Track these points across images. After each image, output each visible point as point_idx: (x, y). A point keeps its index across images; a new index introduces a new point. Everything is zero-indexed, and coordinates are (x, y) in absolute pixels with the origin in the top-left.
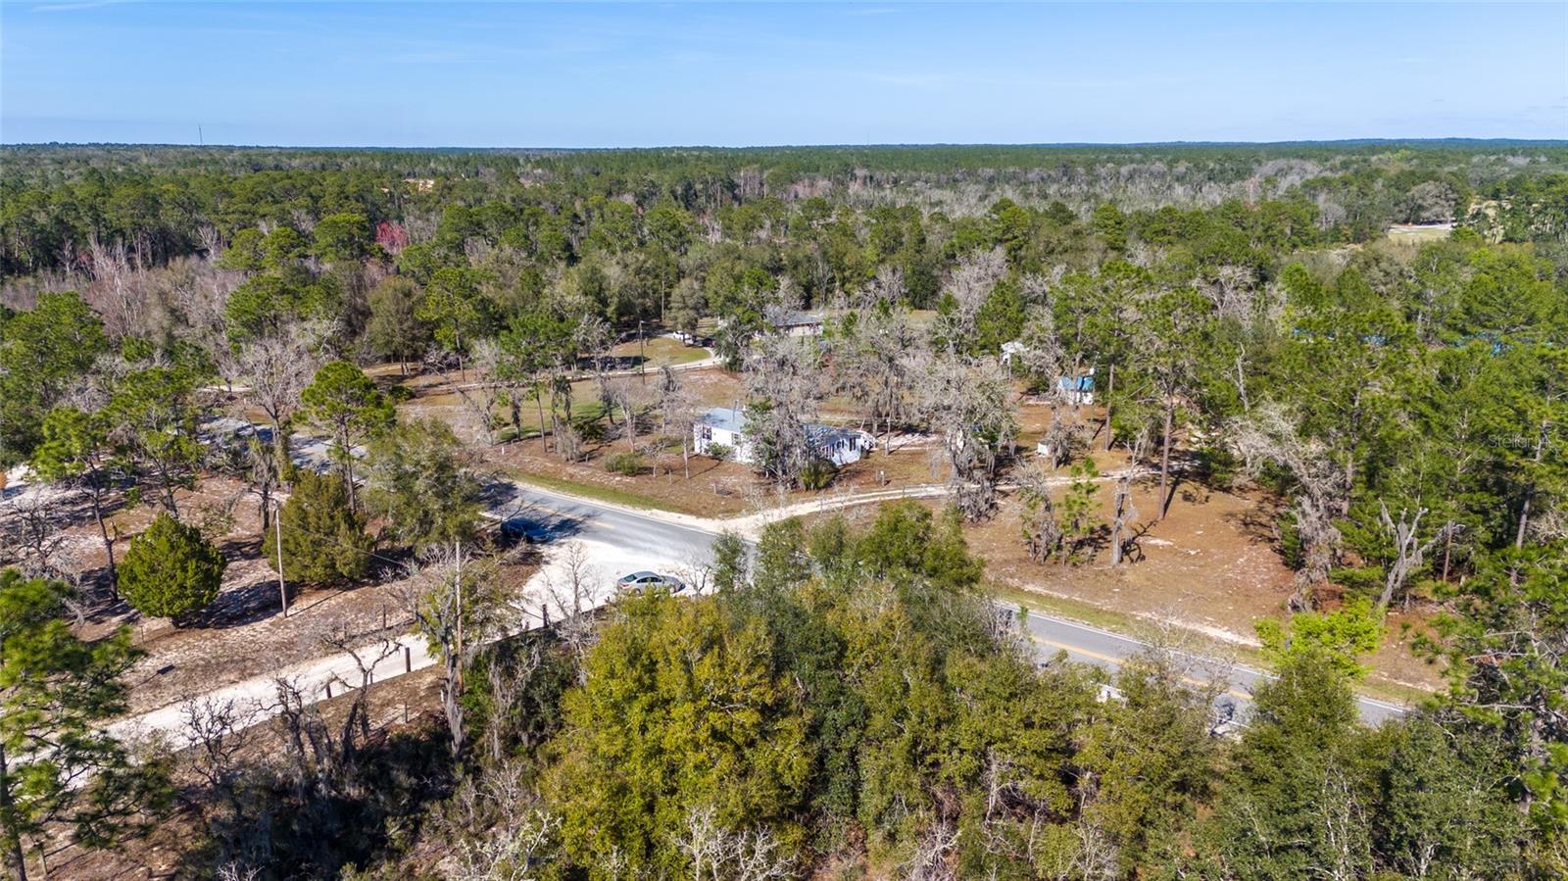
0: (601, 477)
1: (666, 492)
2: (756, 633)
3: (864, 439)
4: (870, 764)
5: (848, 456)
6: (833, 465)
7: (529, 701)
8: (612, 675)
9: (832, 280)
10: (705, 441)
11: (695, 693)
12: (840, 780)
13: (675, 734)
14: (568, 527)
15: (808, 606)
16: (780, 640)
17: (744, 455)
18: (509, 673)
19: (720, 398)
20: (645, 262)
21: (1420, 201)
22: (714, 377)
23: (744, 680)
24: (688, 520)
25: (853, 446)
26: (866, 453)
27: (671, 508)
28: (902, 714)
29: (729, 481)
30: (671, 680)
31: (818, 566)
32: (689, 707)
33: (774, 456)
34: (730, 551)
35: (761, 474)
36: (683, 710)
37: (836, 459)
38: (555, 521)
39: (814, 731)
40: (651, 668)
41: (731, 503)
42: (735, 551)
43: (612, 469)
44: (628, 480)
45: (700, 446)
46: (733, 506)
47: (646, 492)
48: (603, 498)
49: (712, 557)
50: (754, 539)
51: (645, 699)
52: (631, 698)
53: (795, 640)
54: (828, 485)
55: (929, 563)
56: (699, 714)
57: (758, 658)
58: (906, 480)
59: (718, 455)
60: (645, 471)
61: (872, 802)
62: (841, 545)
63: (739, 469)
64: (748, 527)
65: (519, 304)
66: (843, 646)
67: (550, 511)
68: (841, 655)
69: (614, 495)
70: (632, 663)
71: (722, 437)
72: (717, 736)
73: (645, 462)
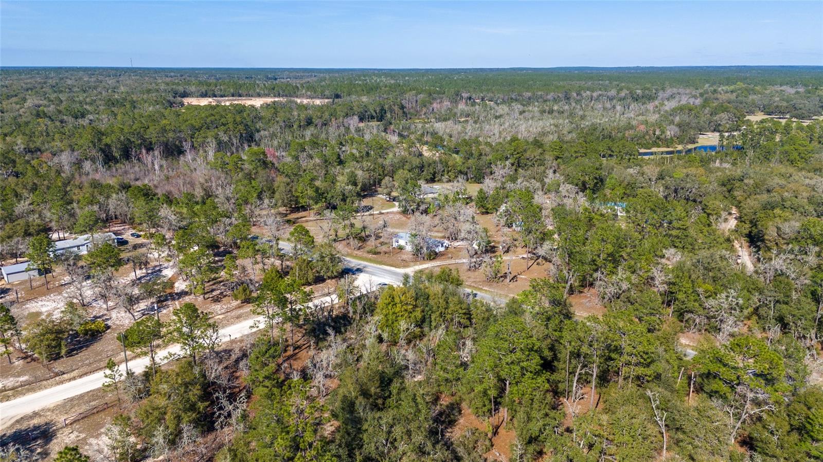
0: (365, 255)
1: (386, 260)
2: (412, 293)
3: (446, 243)
4: (433, 317)
5: (441, 249)
6: (436, 252)
7: (364, 308)
8: (386, 299)
9: (444, 171)
10: (397, 244)
11: (401, 302)
12: (428, 320)
13: (397, 310)
14: (359, 270)
15: (423, 288)
16: (417, 294)
17: (409, 248)
18: (361, 302)
19: (401, 225)
20: (370, 166)
21: (719, 122)
22: (398, 216)
23: (410, 300)
24: (393, 269)
25: (442, 246)
26: (447, 248)
27: (388, 265)
28: (439, 307)
29: (404, 257)
30: (397, 300)
31: (426, 281)
32: (400, 305)
33: (418, 250)
34: (406, 277)
35: (414, 255)
36: (399, 305)
37: (437, 250)
38: (355, 269)
39: (423, 311)
40: (393, 298)
41: (405, 264)
42: (407, 278)
43: (369, 252)
44: (374, 256)
45: (395, 245)
46: (405, 265)
47: (380, 260)
48: (367, 261)
49: (402, 279)
50: (412, 274)
51: (392, 303)
52: (389, 303)
53: (420, 294)
54: (434, 259)
55: (451, 280)
56: (402, 306)
57: (413, 297)
58: (458, 257)
59: (401, 248)
60: (379, 253)
61: (434, 324)
62: (432, 276)
63: (407, 253)
64: (410, 271)
65: (329, 189)
66: (429, 296)
67: (353, 265)
68: (428, 297)
69: (370, 260)
70: (390, 297)
71: (402, 242)
72: (406, 310)
73: (379, 250)
